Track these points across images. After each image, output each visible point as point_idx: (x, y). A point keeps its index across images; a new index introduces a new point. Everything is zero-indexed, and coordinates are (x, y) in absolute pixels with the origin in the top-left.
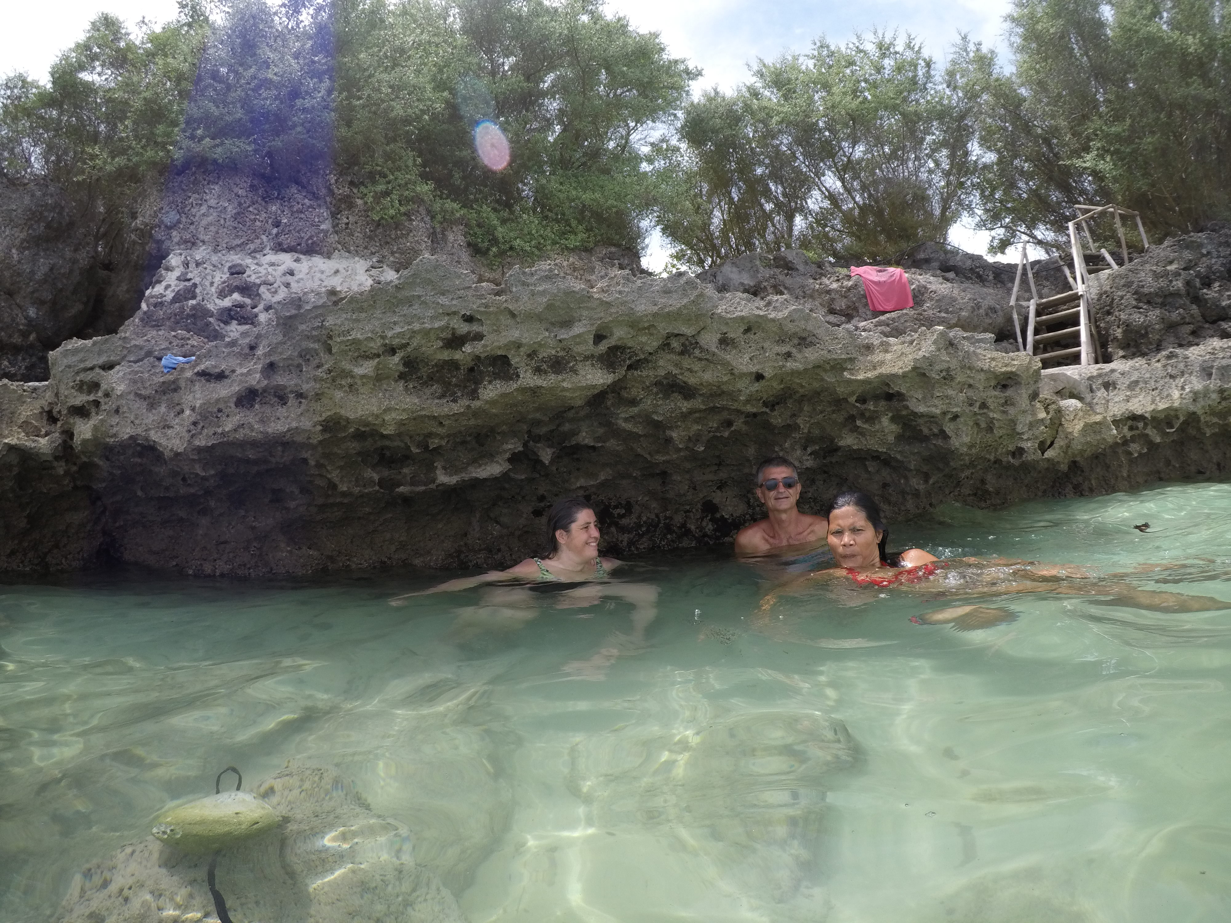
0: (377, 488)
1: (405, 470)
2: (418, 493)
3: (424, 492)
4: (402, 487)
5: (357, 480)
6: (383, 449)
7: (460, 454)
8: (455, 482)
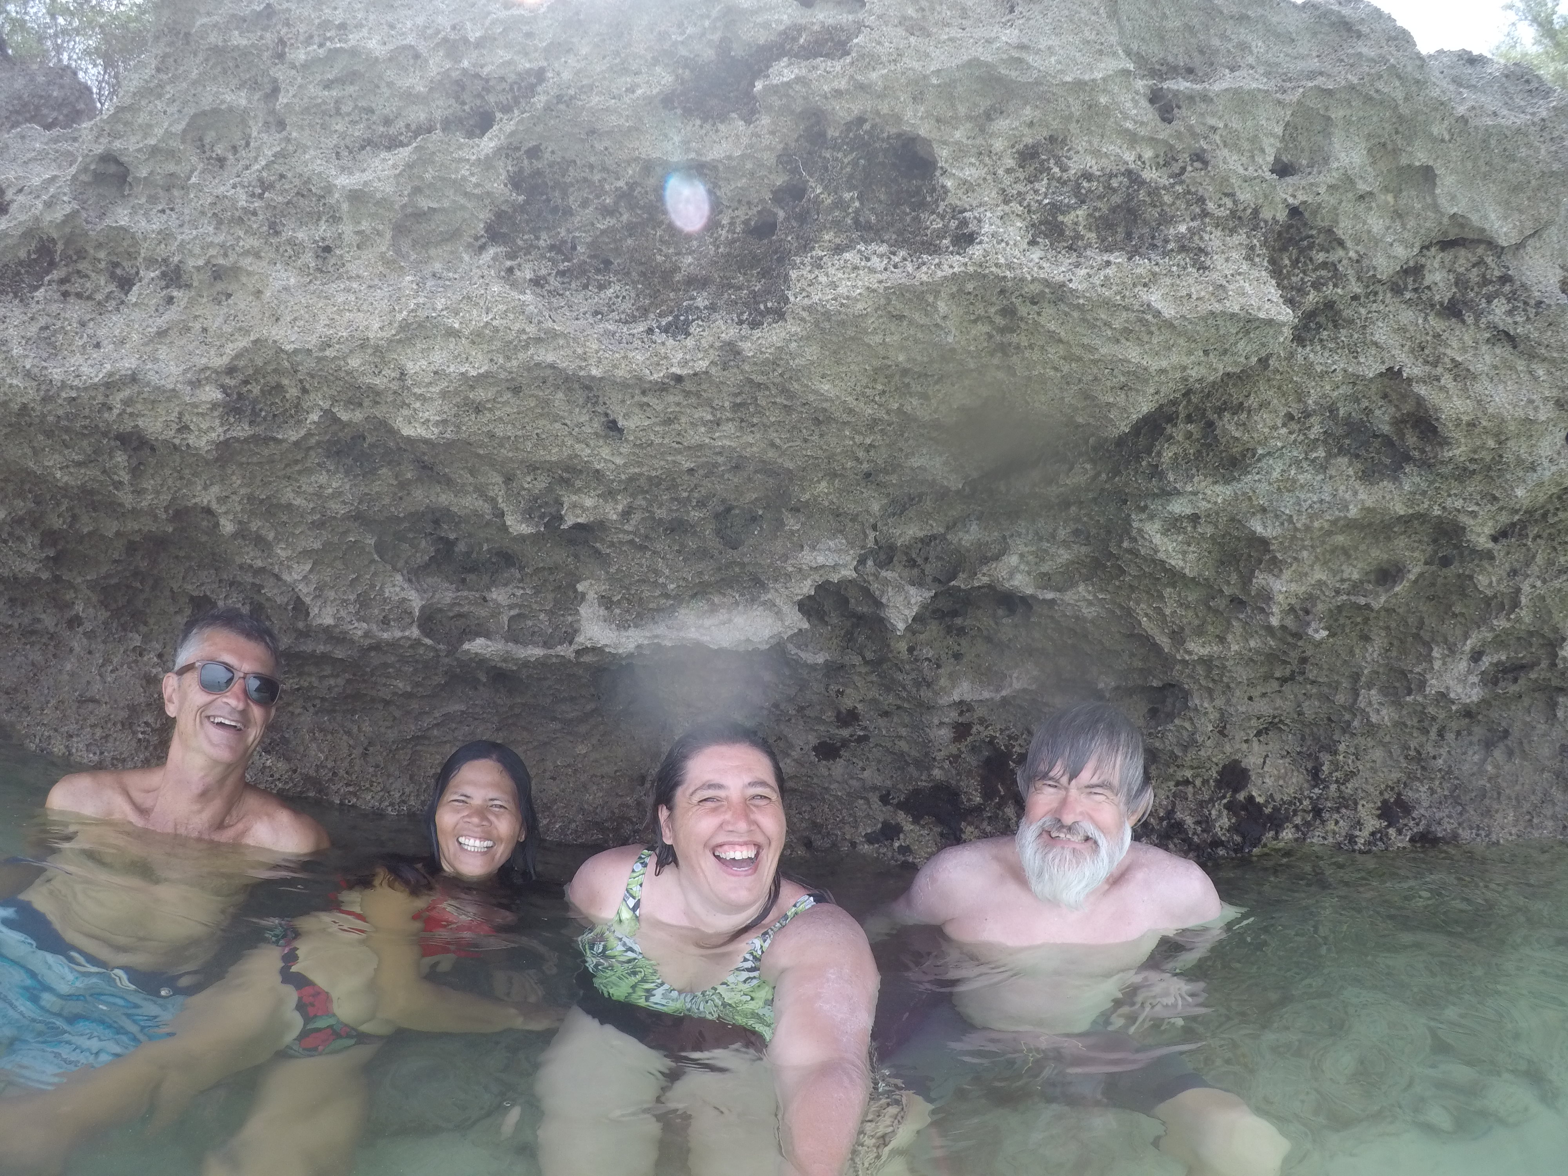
0: (415, 632)
1: (499, 595)
2: (526, 664)
3: (542, 664)
4: (480, 641)
5: (363, 602)
6: (436, 522)
7: (660, 563)
8: (631, 646)
